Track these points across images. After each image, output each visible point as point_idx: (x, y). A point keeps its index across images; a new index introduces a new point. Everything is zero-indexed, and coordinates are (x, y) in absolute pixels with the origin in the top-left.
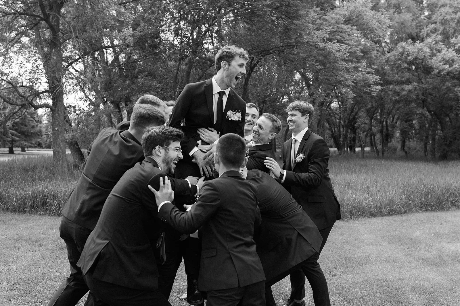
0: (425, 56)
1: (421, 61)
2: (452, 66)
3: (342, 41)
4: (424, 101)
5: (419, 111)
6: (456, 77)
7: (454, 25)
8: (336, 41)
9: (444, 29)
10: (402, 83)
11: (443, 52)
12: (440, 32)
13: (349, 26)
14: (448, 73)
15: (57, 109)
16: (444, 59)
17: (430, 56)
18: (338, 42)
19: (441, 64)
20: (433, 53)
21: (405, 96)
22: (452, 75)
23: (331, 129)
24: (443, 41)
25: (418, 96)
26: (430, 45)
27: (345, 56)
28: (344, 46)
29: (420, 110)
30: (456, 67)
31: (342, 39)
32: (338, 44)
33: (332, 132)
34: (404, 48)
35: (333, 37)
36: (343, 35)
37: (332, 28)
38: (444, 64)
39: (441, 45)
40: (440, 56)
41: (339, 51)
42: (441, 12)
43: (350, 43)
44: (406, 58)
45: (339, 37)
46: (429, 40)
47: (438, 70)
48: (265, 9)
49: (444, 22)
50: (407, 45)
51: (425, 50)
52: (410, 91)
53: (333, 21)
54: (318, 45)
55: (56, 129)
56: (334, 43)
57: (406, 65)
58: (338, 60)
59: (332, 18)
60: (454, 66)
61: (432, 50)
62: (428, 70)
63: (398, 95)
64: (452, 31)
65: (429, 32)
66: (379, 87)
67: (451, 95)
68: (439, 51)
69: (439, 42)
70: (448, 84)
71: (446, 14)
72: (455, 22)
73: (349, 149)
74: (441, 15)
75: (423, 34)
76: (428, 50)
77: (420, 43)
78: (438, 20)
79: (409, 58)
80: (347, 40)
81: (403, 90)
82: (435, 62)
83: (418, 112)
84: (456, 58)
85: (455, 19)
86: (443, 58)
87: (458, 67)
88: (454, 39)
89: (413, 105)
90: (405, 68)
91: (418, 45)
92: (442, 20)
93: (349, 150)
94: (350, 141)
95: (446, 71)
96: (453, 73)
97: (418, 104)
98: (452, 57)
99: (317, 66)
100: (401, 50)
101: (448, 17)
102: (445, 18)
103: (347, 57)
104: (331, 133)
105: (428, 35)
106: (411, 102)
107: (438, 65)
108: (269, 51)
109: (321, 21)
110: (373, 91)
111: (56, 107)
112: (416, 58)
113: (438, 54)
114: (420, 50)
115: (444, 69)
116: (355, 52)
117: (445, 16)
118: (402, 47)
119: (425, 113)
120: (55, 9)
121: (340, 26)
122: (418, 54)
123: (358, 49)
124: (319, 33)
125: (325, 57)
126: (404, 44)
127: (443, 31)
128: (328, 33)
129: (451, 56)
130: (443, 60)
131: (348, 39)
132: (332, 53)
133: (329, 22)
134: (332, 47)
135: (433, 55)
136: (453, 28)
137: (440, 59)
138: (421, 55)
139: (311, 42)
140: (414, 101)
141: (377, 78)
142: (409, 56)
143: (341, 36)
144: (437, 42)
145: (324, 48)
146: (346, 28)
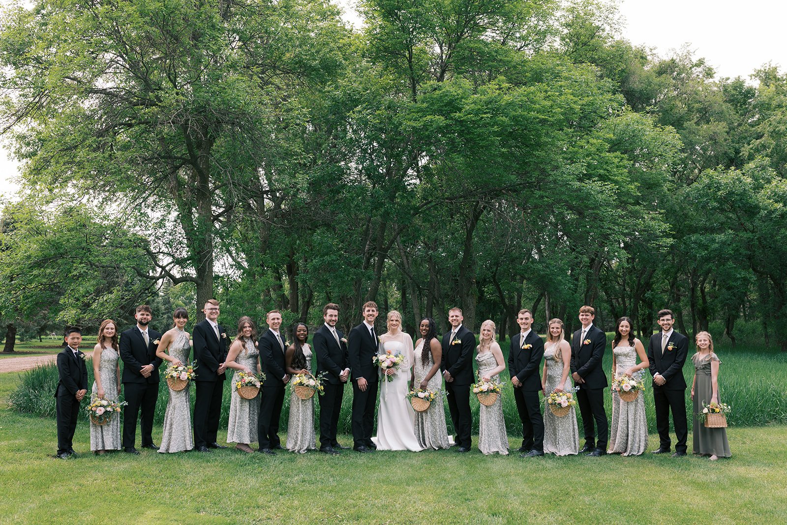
0: (744, 190)
1: (739, 198)
3: (607, 176)
4: (750, 258)
5: (740, 274)
8: (596, 178)
9: (777, 145)
10: (712, 230)
11: (774, 183)
12: (770, 150)
13: (618, 153)
14: (782, 216)
15: (204, 282)
16: (775, 194)
17: (754, 189)
18: (600, 179)
19: (771, 201)
20: (759, 183)
21: (716, 250)
23: (609, 301)
24: (774, 166)
25: (738, 250)
26: (753, 172)
27: (611, 199)
28: (609, 185)
29: (743, 273)
31: (608, 174)
32: (599, 183)
33: (612, 305)
34: (711, 178)
35: (593, 172)
36: (609, 167)
38: (776, 202)
39: (771, 172)
40: (769, 189)
41: (602, 192)
43: (619, 178)
44: (715, 192)
45: (602, 171)
46: (752, 165)
47: (766, 212)
48: (492, 138)
49: (776, 135)
50: (716, 174)
51: (744, 180)
52: (723, 243)
53: (593, 149)
54: (570, 184)
56: (594, 181)
57: (715, 204)
58: (601, 206)
59: (591, 144)
61: (756, 180)
62: (752, 210)
63: (706, 249)
65: (752, 151)
66: (670, 241)
68: (769, 181)
69: (768, 168)
71: (779, 123)
73: (641, 332)
74: (770, 124)
75: (743, 154)
76: (749, 180)
77: (735, 170)
78: (766, 133)
79: (719, 193)
80: (615, 176)
81: (713, 241)
82: (762, 198)
83: (739, 276)
86: (773, 192)
89: (730, 263)
90: (714, 209)
91: (732, 173)
92: (772, 133)
93: (642, 334)
94: (643, 320)
95: (779, 213)
97: (739, 263)
100: (707, 181)
103: (614, 201)
104: (609, 308)
105: (751, 158)
106: (728, 259)
107: (766, 203)
108: (501, 191)
109: (576, 149)
110: (661, 246)
111: (203, 280)
112: (731, 193)
113: (767, 185)
114: (737, 181)
115: (776, 210)
116: (628, 192)
118: (708, 176)
119: (750, 278)
120: (204, 147)
121: (603, 155)
122: (734, 186)
123: (633, 187)
124: (572, 168)
125: (582, 201)
126: (711, 172)
127: (775, 149)
128: (586, 166)
130: (774, 196)
131: (616, 173)
132: (592, 195)
133: (587, 150)
134: (593, 186)
135: (758, 187)
137: (770, 193)
138: (738, 189)
139: (559, 180)
140: (732, 258)
141: (666, 226)
142: (719, 190)
143: (605, 170)
144: (763, 168)
145: (579, 190)
146: (613, 157)
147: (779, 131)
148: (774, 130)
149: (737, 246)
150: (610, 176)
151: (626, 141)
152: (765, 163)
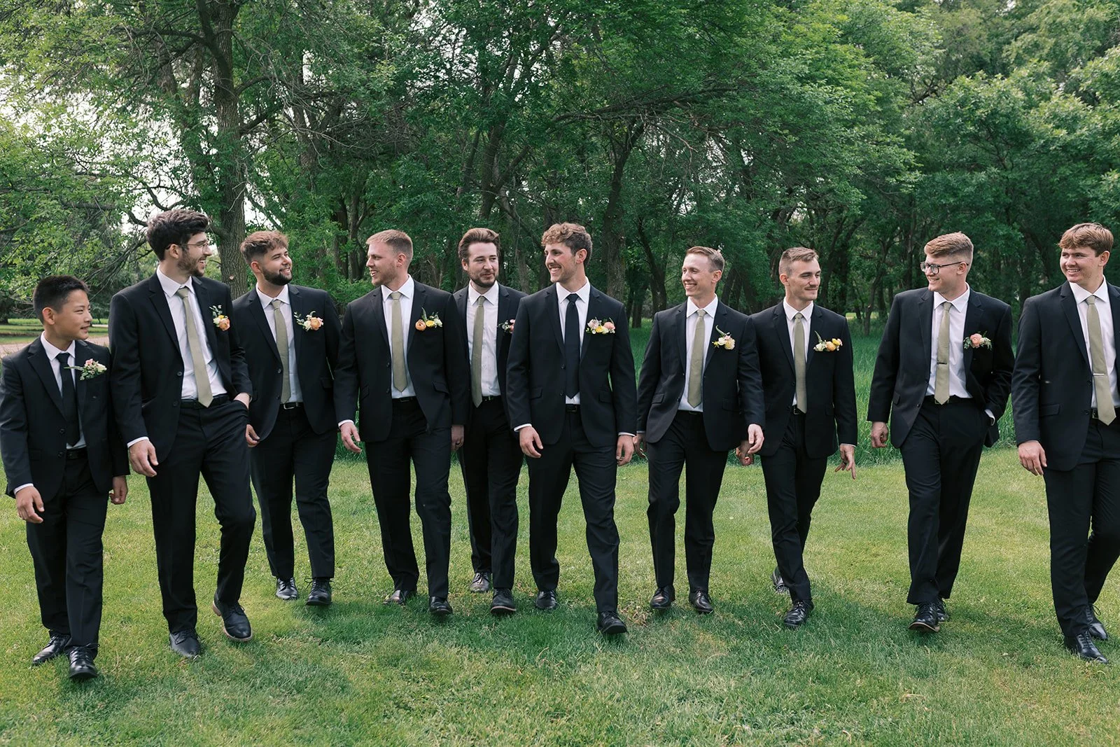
0: (1013, 109)
1: (1005, 120)
2: (1075, 131)
3: (836, 80)
4: (1008, 208)
6: (1080, 156)
7: (1077, 36)
8: (823, 82)
9: (1056, 44)
10: (962, 167)
11: (1055, 99)
12: (1046, 51)
13: (850, 45)
14: (1065, 147)
15: (231, 235)
16: (1056, 116)
17: (1024, 108)
18: (828, 83)
19: (1050, 126)
20: (1030, 100)
21: (969, 196)
22: (1074, 152)
24: (1053, 73)
25: (998, 197)
26: (1025, 84)
27: (844, 112)
28: (841, 91)
30: (1082, 135)
31: (837, 77)
32: (829, 87)
34: (967, 89)
35: (818, 72)
36: (840, 67)
37: (816, 53)
38: (1058, 127)
39: (1049, 84)
40: (1046, 108)
41: (832, 102)
42: (1048, 7)
43: (854, 84)
44: (972, 111)
45: (830, 72)
46: (1024, 72)
47: (1042, 141)
49: (1056, 29)
50: (974, 84)
51: (1014, 94)
52: (980, 186)
53: (817, 38)
54: (788, 89)
55: (232, 278)
56: (820, 86)
57: (971, 128)
58: (830, 122)
59: (815, 31)
60: (1078, 133)
61: (1028, 95)
62: (1020, 139)
63: (955, 195)
64: (1072, 50)
65: (1021, 52)
67: (1070, 195)
68: (1047, 98)
69: (1046, 77)
70: (1065, 171)
71: (1061, 11)
72: (1080, 31)
74: (1049, 13)
75: (1007, 56)
76: (1020, 95)
77: (1002, 79)
78: (1043, 25)
79: (978, 113)
80: (848, 79)
81: (966, 182)
82: (1037, 121)
84: (1082, 113)
85: (1081, 21)
86: (1053, 112)
87: (1087, 133)
88: (1078, 69)
90: (969, 135)
91: (999, 83)
92: (1050, 25)
95: (1061, 143)
96: (1076, 147)
97: (997, 215)
98: (1073, 111)
99: (786, 135)
100: (961, 94)
101: (1065, 18)
102: (1058, 20)
103: (848, 115)
105: (1020, 62)
106: (985, 209)
107: (1042, 129)
108: (672, 101)
109: (791, 38)
110: (904, 183)
111: (230, 231)
112: (994, 113)
113: (1042, 103)
114: (1004, 94)
115: (1056, 139)
116: (865, 105)
117: (1059, 17)
118: (962, 87)
119: (1015, 235)
120: (223, 18)
121: (831, 47)
122: (999, 103)
123: (872, 97)
124: (788, 63)
125: (802, 115)
126: (966, 80)
127: (1053, 49)
128: (808, 62)
129: (1072, 108)
130: (1054, 119)
131: (849, 76)
132: (818, 105)
133: (808, 40)
134: (818, 93)
135: (1030, 105)
136: (1076, 44)
137: (1047, 114)
138: (1004, 107)
139: (771, 82)
140: (990, 207)
141: (910, 155)
142: (978, 108)
143: (834, 70)
144: (1038, 77)
145: (800, 97)
146: (845, 51)
147: (1061, 23)
148: (1054, 22)
149: (998, 191)
150: (840, 81)
151: (859, 29)
152: (1041, 70)
